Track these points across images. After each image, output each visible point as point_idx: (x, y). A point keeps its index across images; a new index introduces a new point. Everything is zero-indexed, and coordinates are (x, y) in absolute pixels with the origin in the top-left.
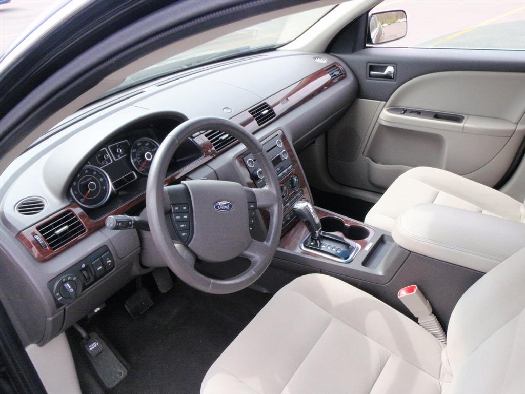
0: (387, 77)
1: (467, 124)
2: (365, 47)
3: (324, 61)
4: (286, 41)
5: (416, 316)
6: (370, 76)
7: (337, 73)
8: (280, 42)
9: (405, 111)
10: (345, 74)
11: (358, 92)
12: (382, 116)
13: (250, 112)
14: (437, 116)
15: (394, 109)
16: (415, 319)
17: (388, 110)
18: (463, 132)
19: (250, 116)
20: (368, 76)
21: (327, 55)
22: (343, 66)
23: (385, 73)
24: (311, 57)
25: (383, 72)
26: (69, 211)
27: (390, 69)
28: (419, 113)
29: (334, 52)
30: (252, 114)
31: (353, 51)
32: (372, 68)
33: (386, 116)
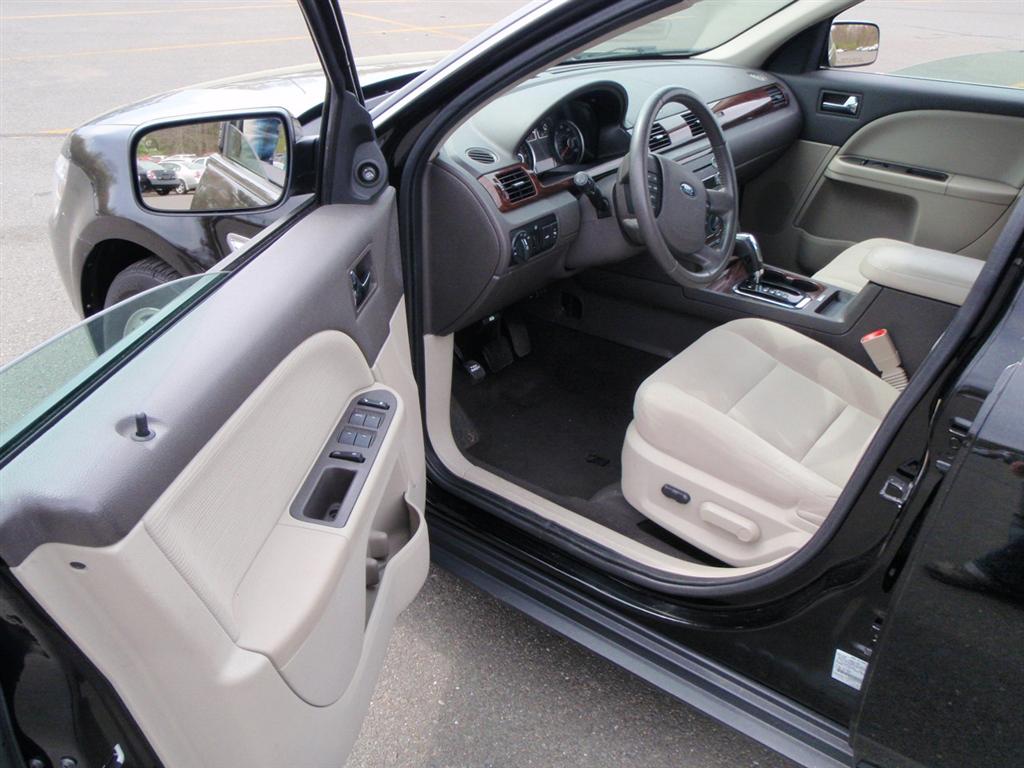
0: (847, 112)
1: (953, 183)
2: (818, 69)
3: (762, 79)
4: (703, 48)
5: (880, 370)
6: (823, 109)
7: (779, 97)
8: (697, 47)
9: (866, 163)
10: (788, 101)
11: (801, 130)
12: (832, 166)
13: (683, 116)
14: (910, 171)
15: (849, 157)
16: (879, 374)
17: (841, 159)
18: (945, 194)
19: (683, 121)
20: (819, 108)
21: (763, 73)
22: (786, 90)
23: (845, 105)
24: (744, 71)
25: (843, 103)
26: (519, 169)
27: (852, 101)
28: (886, 166)
29: (774, 70)
30: (686, 119)
31: (802, 71)
32: (826, 97)
33: (837, 166)
